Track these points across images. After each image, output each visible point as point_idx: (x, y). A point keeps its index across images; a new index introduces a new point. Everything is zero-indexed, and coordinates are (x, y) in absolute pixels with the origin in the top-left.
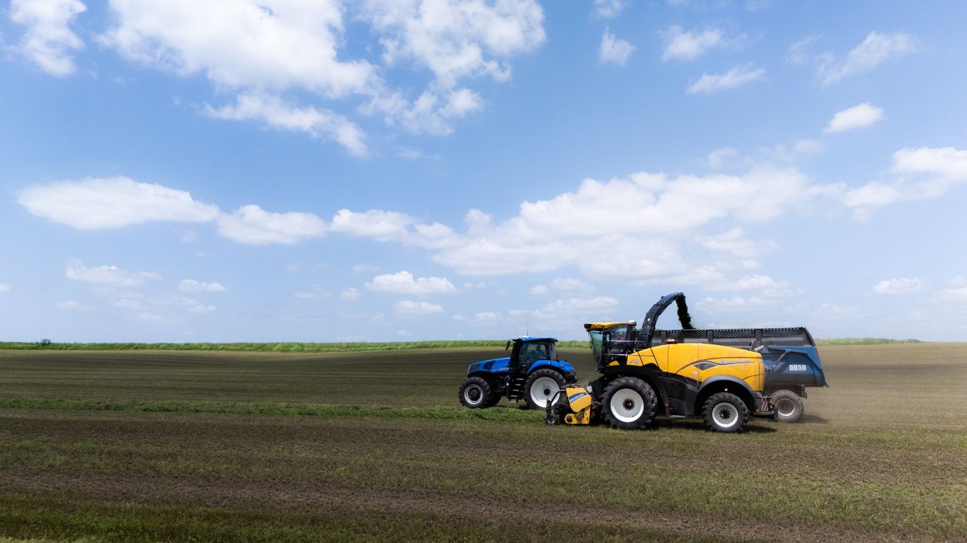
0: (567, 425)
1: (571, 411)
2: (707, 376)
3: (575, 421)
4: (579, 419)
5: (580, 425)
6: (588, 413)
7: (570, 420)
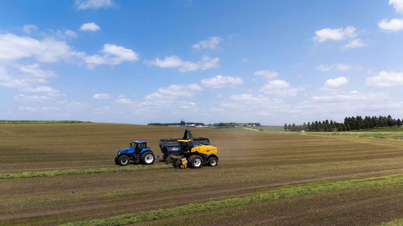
0: (182, 168)
1: (182, 165)
2: (209, 154)
3: (183, 167)
4: (184, 166)
5: (184, 168)
6: (186, 165)
7: (182, 167)
